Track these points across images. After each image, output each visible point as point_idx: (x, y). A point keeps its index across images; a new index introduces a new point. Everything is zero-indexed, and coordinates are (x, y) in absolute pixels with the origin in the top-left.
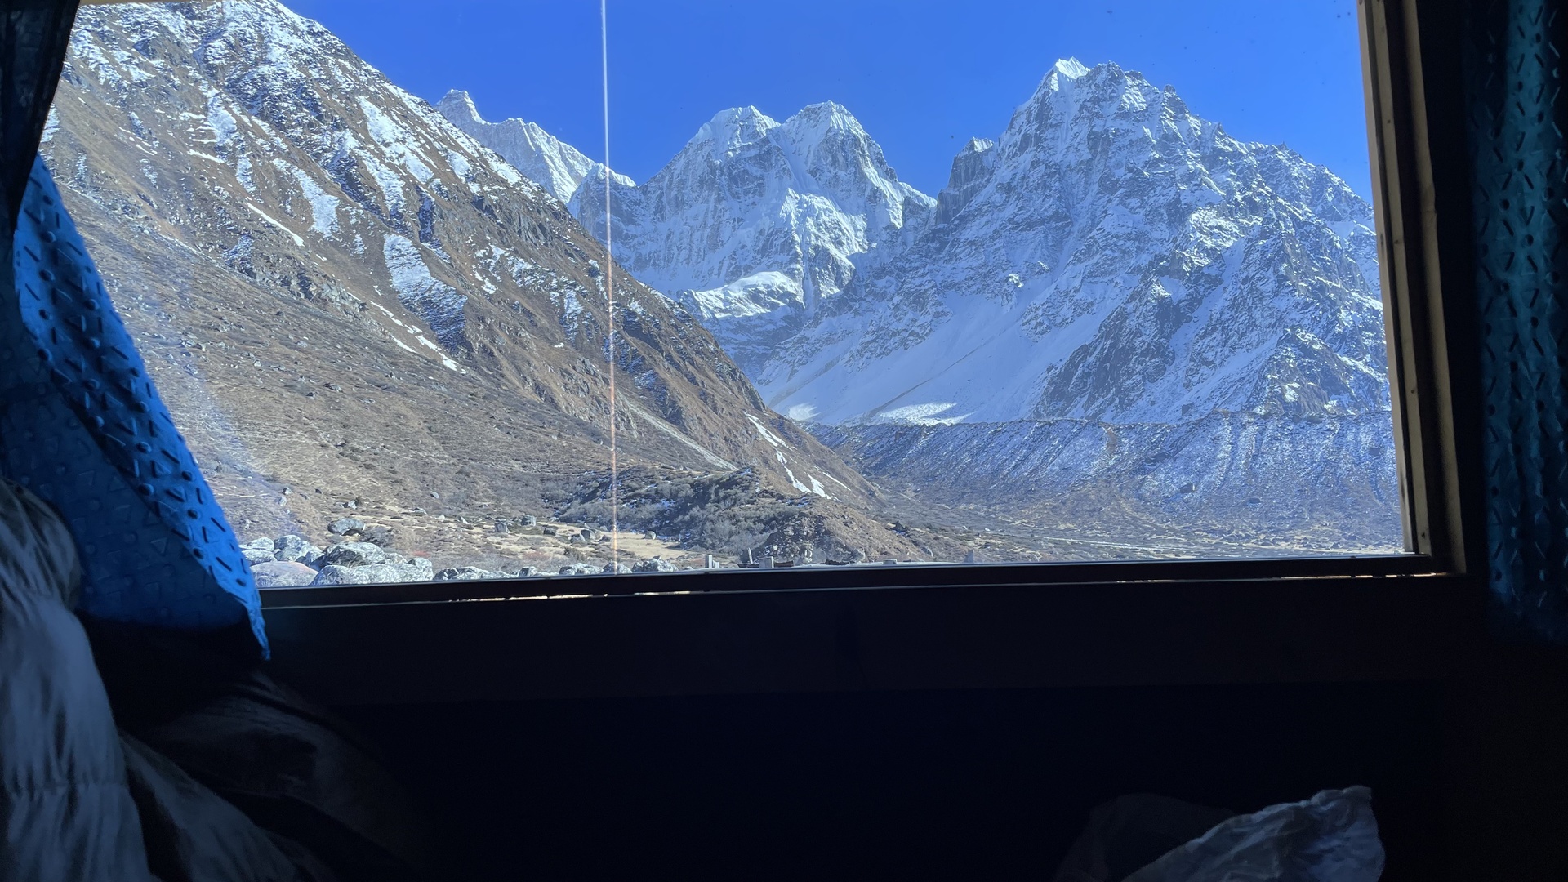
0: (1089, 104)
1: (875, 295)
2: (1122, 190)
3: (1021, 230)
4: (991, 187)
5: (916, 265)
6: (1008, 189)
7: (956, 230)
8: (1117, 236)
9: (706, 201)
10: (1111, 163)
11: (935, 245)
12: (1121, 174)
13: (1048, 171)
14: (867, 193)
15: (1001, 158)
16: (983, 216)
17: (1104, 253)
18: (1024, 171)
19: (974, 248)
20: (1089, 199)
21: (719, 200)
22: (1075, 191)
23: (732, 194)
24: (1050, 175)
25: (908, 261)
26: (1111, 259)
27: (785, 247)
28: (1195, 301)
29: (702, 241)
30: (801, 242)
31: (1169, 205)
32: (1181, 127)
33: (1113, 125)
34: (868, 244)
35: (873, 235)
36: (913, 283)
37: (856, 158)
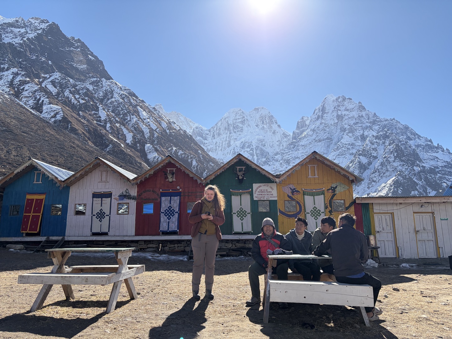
0: (336, 107)
1: (275, 160)
2: (347, 131)
3: (318, 142)
4: (308, 130)
5: (287, 152)
6: (314, 130)
7: (298, 142)
8: (346, 144)
9: (227, 134)
10: (343, 123)
11: (292, 146)
12: (346, 126)
13: (325, 125)
14: (272, 131)
15: (311, 122)
16: (306, 138)
17: (342, 149)
18: (318, 125)
19: (304, 147)
20: (337, 133)
21: (230, 133)
22: (333, 131)
23: (234, 132)
24: (326, 127)
25: (284, 151)
26: (344, 151)
27: (249, 147)
28: (370, 163)
29: (225, 145)
30: (253, 145)
31: (361, 135)
32: (364, 113)
33: (344, 113)
34: (272, 146)
35: (274, 143)
36: (286, 157)
37: (269, 122)
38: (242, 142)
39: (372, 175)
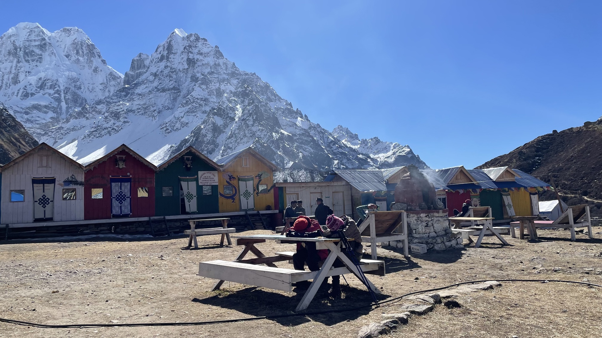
0: (187, 47)
1: (96, 112)
2: (200, 82)
3: (160, 92)
4: (148, 74)
5: (115, 101)
6: (155, 75)
7: (133, 88)
8: (197, 99)
9: (12, 62)
10: (195, 71)
11: (123, 93)
12: (199, 75)
13: (171, 70)
14: (93, 68)
15: (152, 63)
16: (145, 84)
17: (193, 104)
18: (162, 69)
19: (141, 97)
20: (187, 84)
22: (182, 79)
23: (26, 61)
24: (172, 72)
25: (112, 99)
26: (195, 107)
27: (52, 87)
28: (226, 126)
29: (8, 79)
30: (60, 85)
31: (216, 89)
32: (221, 61)
33: (196, 57)
34: (92, 90)
35: (95, 86)
36: (114, 108)
37: (87, 53)
38: (40, 79)
39: (228, 141)
